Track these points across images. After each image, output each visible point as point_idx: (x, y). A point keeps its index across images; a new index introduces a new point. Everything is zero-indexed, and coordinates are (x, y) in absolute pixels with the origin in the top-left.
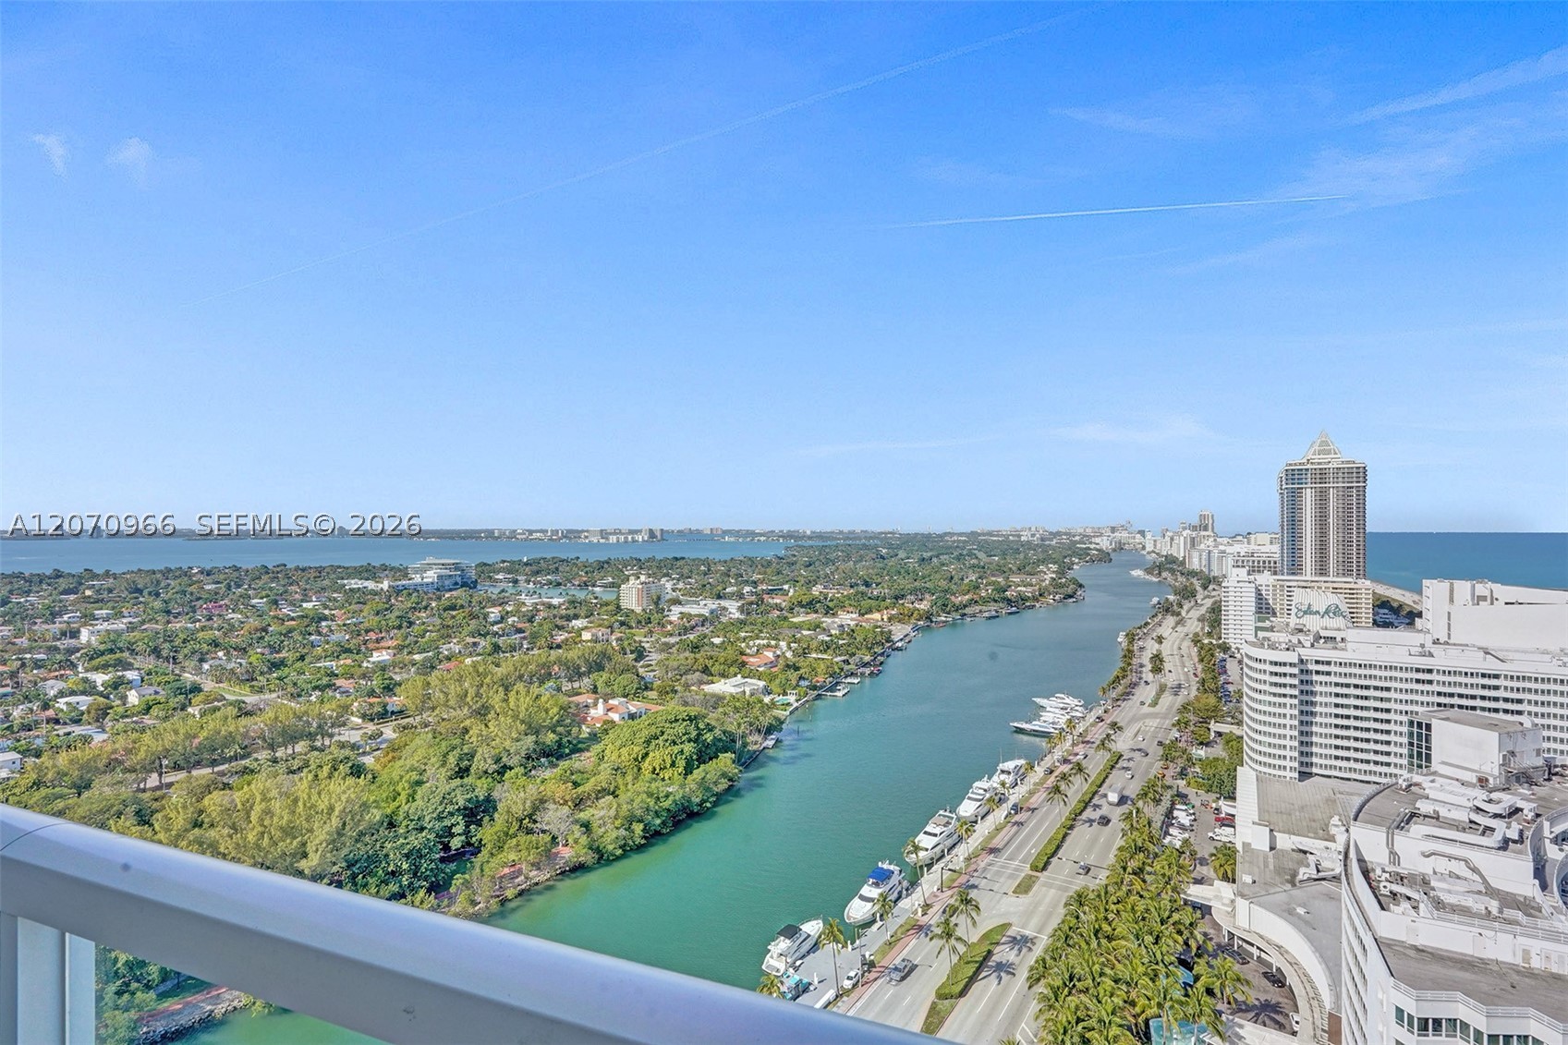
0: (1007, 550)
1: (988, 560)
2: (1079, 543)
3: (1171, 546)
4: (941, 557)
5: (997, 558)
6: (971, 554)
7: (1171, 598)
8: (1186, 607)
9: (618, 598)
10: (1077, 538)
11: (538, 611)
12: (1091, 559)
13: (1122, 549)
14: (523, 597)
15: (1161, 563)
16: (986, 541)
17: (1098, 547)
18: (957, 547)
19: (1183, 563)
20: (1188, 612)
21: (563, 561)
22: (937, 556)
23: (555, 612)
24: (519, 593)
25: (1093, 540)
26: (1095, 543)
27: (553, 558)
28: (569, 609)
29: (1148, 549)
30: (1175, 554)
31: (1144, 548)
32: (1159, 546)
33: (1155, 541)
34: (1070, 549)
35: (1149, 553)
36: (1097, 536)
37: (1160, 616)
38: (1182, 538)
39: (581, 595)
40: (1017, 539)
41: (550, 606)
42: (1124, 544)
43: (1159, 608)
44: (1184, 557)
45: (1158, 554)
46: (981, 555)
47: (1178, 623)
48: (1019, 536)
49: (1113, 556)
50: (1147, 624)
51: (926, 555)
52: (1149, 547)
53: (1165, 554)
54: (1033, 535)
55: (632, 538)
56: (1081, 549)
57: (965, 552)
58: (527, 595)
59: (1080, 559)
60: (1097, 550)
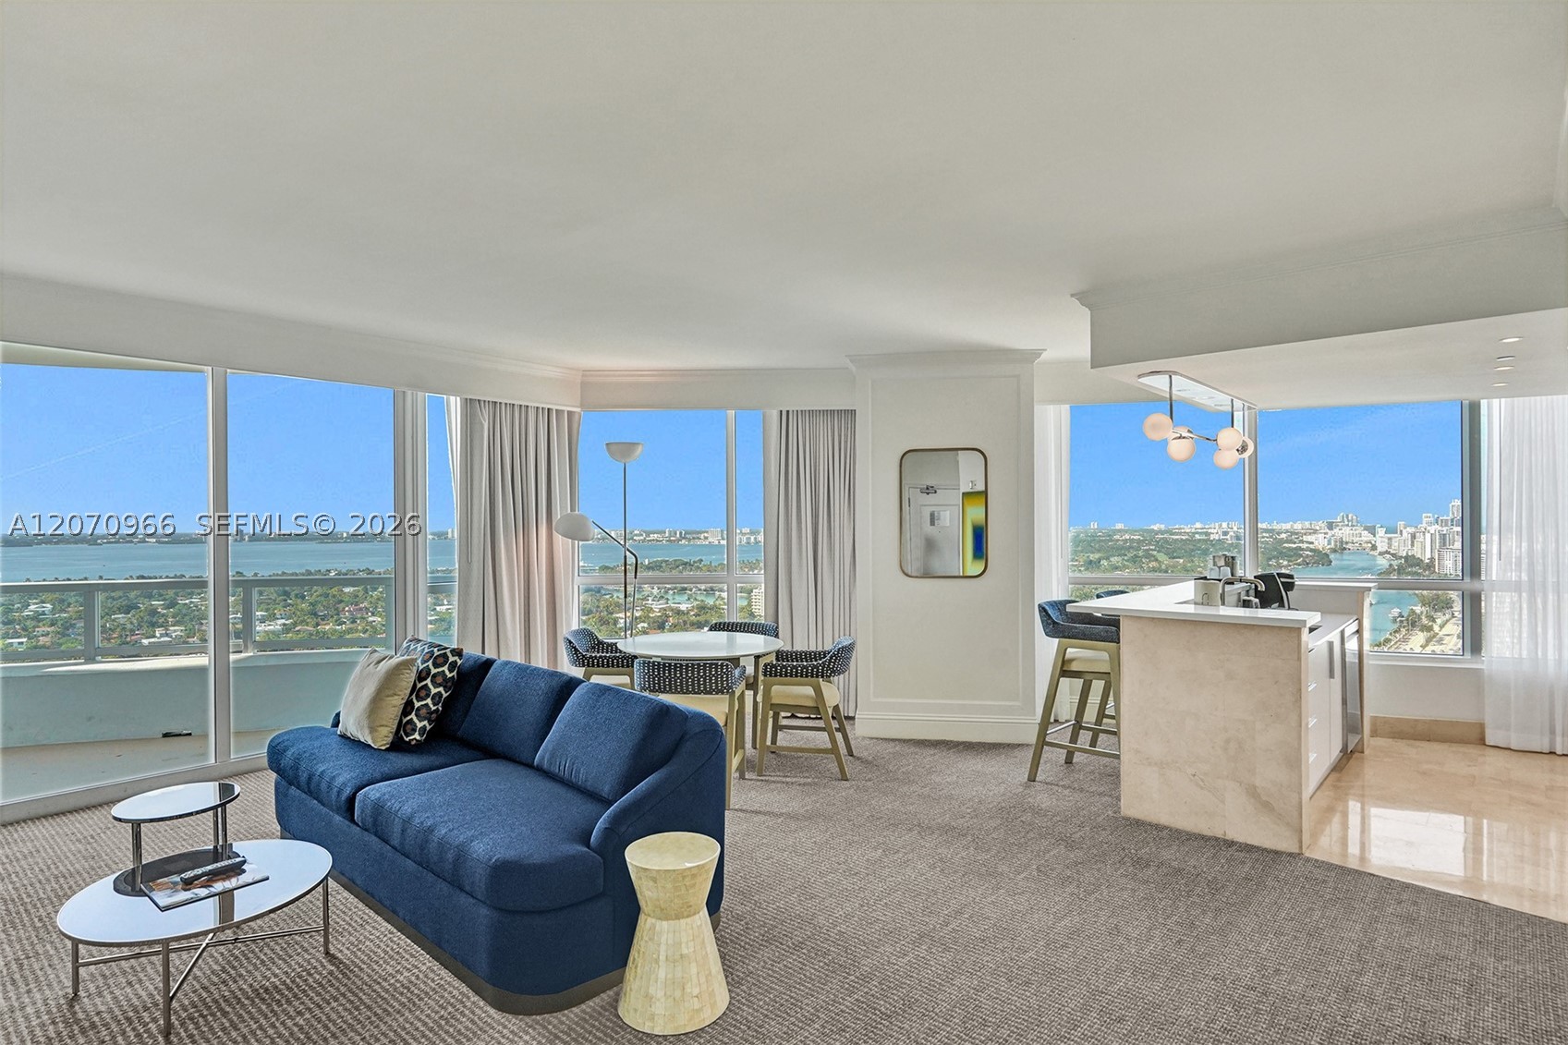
0: (1193, 550)
1: (1171, 562)
2: (1288, 542)
3: (1413, 545)
4: (1112, 559)
5: (1181, 561)
6: (1148, 555)
7: (1418, 609)
8: (1439, 621)
9: (750, 605)
10: (1283, 536)
11: (668, 616)
12: (1304, 561)
13: (1345, 549)
14: (650, 602)
15: (1400, 566)
16: (1166, 541)
17: (1311, 546)
18: (1131, 547)
19: (1430, 566)
20: (1442, 627)
21: (685, 564)
22: (1107, 558)
23: (685, 618)
24: (645, 599)
25: (1305, 538)
26: (1307, 542)
27: (675, 561)
28: (699, 615)
29: (1379, 549)
30: (1419, 556)
31: (1374, 547)
32: (1395, 544)
33: (1390, 539)
34: (1275, 549)
35: (1381, 554)
36: (1310, 534)
37: (1403, 631)
38: (1428, 536)
39: (710, 601)
40: (1204, 537)
41: (679, 612)
42: (1347, 543)
43: (1401, 622)
44: (1432, 559)
45: (1393, 555)
46: (1161, 557)
47: (1428, 641)
48: (1207, 534)
49: (1332, 556)
50: (1387, 641)
51: (1094, 557)
52: (1382, 547)
53: (1405, 554)
54: (1225, 533)
55: (755, 538)
56: (1290, 549)
57: (1141, 553)
58: (653, 600)
59: (1289, 561)
60: (1311, 550)
